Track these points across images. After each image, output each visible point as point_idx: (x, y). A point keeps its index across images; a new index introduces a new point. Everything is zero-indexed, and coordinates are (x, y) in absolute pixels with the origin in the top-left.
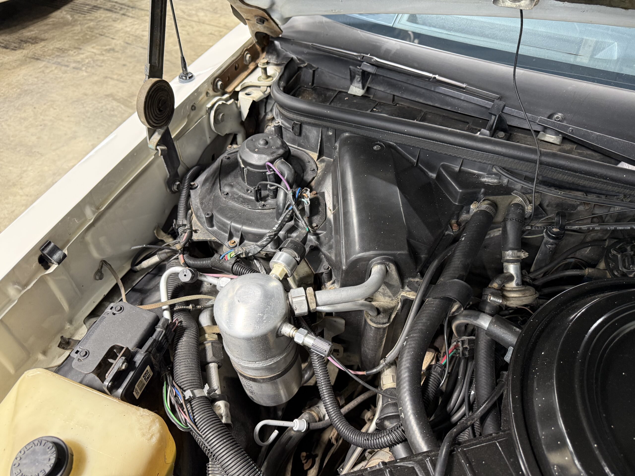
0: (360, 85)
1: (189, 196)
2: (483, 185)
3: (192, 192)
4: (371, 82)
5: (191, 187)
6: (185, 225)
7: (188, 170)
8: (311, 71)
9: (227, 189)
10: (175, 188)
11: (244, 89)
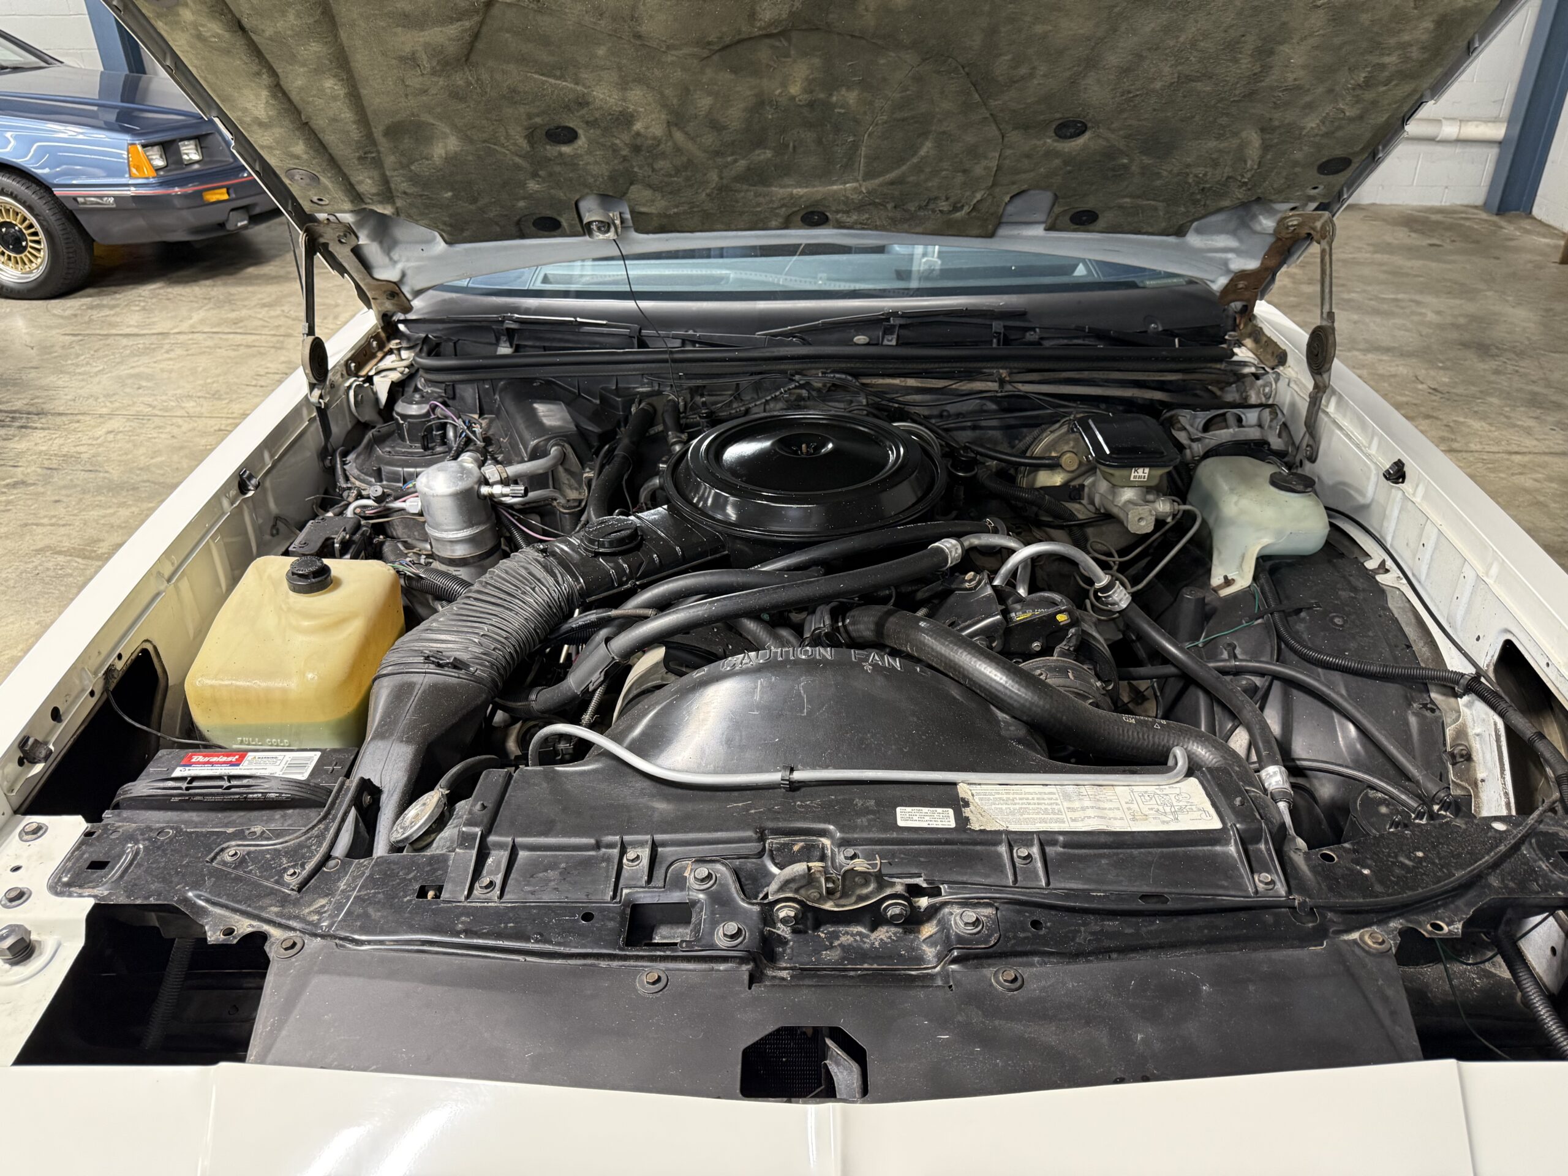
0: (508, 344)
1: (344, 470)
2: (639, 393)
3: (346, 467)
4: (519, 339)
5: (344, 463)
6: (349, 489)
7: (334, 451)
8: (451, 344)
9: (388, 449)
10: (327, 463)
11: (377, 373)
